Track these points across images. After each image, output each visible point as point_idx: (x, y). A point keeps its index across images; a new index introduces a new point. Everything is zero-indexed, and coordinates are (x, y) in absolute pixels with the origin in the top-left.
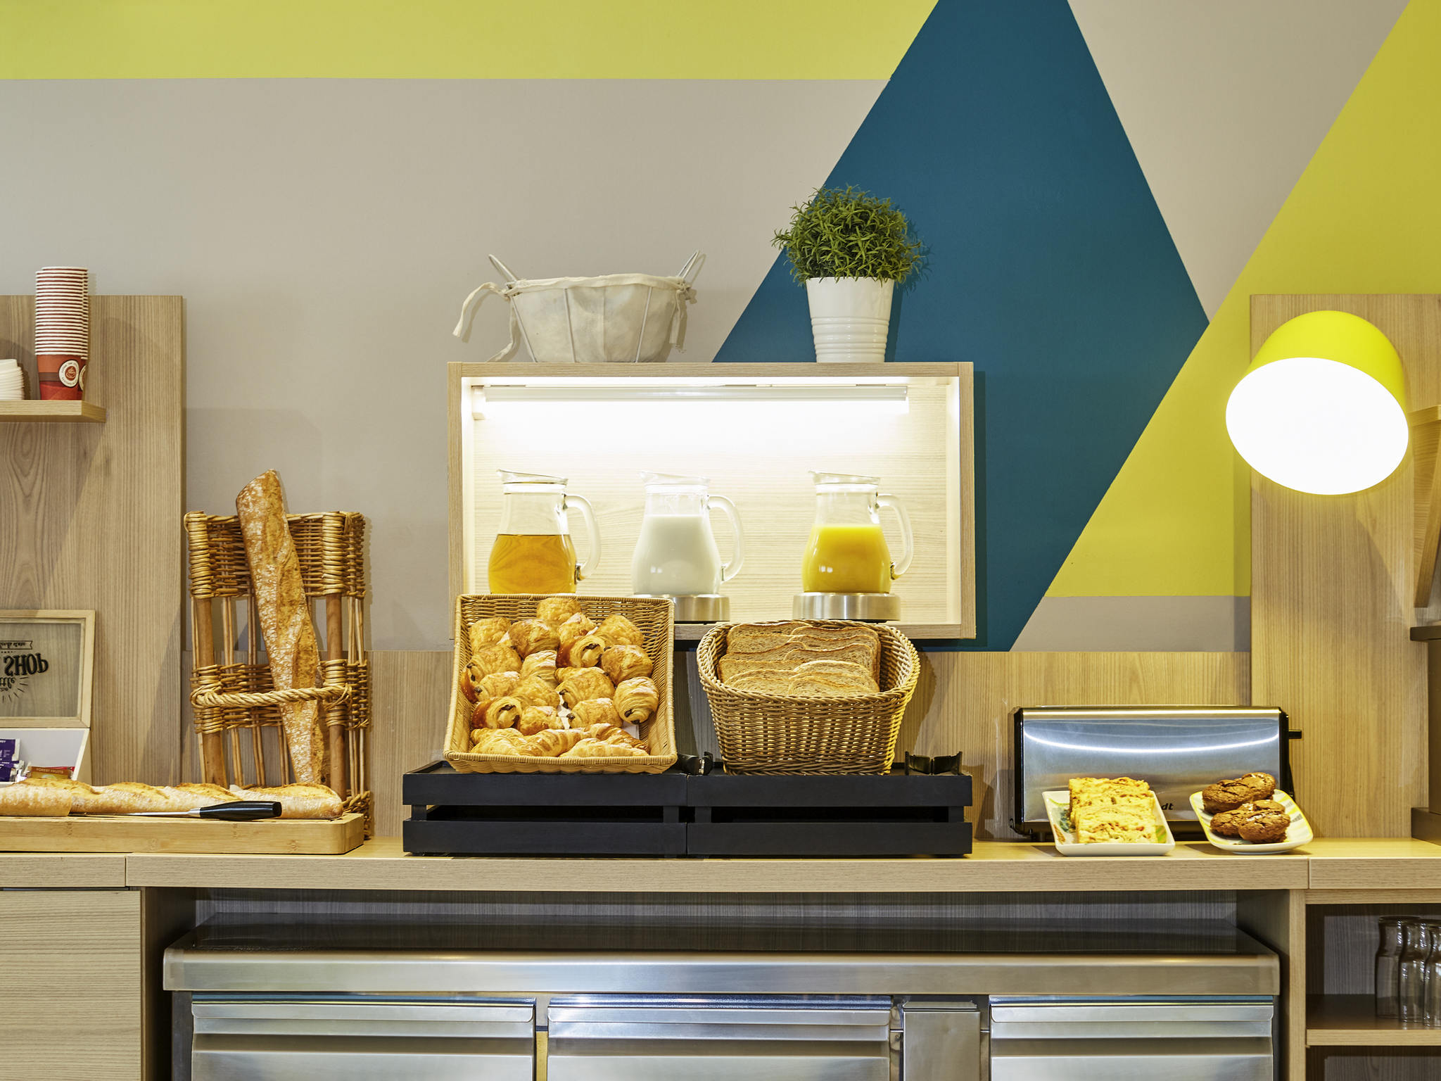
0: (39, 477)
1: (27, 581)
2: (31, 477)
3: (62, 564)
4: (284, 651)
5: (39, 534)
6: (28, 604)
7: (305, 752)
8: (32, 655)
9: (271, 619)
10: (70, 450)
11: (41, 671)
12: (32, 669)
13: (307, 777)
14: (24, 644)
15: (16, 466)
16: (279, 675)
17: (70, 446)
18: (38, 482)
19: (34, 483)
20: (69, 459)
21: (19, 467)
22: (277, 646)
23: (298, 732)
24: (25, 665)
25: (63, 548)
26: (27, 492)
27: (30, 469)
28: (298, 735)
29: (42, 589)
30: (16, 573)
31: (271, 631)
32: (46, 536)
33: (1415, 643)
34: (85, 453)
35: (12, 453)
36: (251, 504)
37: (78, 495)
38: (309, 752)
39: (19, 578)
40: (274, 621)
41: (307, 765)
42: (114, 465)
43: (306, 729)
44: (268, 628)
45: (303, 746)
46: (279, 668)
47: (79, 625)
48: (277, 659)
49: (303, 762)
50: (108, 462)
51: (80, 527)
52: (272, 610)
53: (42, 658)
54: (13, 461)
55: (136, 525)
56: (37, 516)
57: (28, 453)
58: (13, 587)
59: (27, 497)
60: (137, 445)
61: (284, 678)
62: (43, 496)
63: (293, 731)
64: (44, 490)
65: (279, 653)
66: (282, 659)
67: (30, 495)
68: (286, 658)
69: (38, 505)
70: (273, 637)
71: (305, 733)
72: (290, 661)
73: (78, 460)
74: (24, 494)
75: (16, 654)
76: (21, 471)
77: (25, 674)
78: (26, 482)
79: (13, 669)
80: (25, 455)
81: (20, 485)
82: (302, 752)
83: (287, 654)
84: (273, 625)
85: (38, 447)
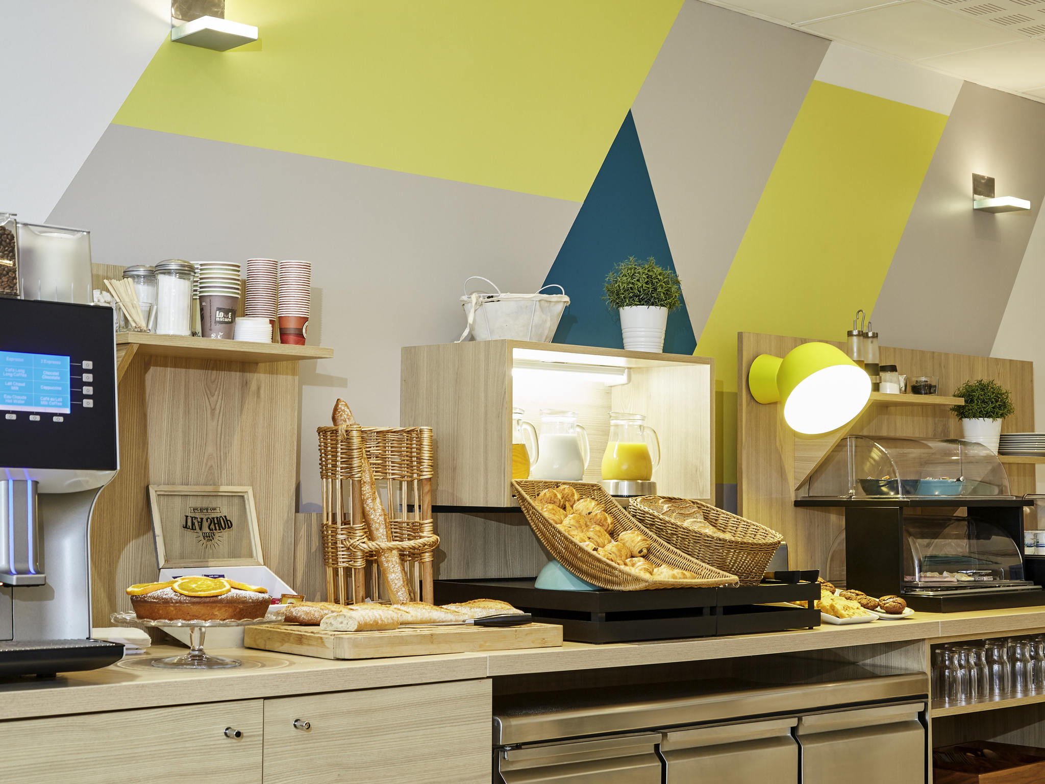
0: (220, 397)
1: (211, 466)
2: (215, 397)
3: (231, 455)
4: (378, 514)
5: (219, 435)
6: (211, 482)
7: (399, 578)
8: (221, 517)
9: (368, 493)
10: (238, 379)
11: (229, 528)
12: (223, 526)
13: (402, 594)
14: (215, 509)
15: (207, 389)
16: (377, 529)
17: (238, 378)
18: (220, 400)
19: (217, 401)
20: (238, 386)
21: (209, 390)
22: (374, 511)
23: (393, 566)
24: (219, 523)
25: (232, 445)
26: (213, 408)
27: (215, 392)
28: (393, 568)
29: (219, 472)
30: (205, 461)
31: (369, 501)
32: (223, 437)
33: (795, 508)
34: (246, 383)
35: (205, 380)
36: (347, 420)
37: (242, 410)
38: (401, 578)
39: (206, 464)
40: (370, 495)
41: (402, 586)
42: (262, 392)
43: (397, 563)
44: (368, 499)
45: (397, 574)
46: (377, 525)
47: (243, 496)
48: (375, 519)
49: (399, 584)
50: (259, 389)
51: (242, 431)
52: (368, 487)
53: (228, 519)
54: (206, 386)
55: (273, 431)
56: (218, 423)
57: (214, 381)
58: (203, 470)
59: (213, 410)
60: (275, 379)
61: (381, 531)
62: (222, 409)
63: (390, 565)
64: (222, 406)
65: (376, 515)
66: (378, 519)
67: (214, 409)
68: (380, 518)
69: (219, 416)
70: (371, 505)
71: (397, 566)
72: (383, 520)
73: (242, 387)
74: (211, 407)
75: (213, 516)
76: (210, 392)
77: (220, 530)
78: (213, 399)
79: (212, 526)
80: (213, 382)
81: (209, 402)
82: (397, 578)
83: (380, 515)
84: (370, 497)
85: (220, 377)
